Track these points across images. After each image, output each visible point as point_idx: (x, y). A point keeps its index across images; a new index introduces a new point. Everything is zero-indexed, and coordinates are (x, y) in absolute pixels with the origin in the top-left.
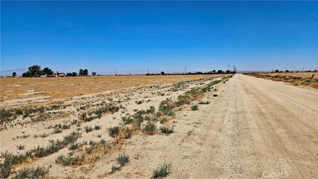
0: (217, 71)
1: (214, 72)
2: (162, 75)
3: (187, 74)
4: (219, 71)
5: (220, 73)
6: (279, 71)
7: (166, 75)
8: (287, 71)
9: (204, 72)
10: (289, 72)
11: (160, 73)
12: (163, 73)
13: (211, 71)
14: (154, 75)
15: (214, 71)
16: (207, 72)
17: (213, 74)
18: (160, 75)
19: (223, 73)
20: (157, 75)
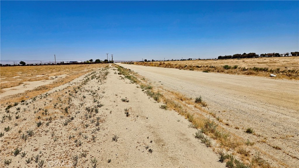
0: (94, 61)
1: (91, 62)
2: (21, 65)
3: (58, 64)
4: (97, 60)
5: (98, 63)
6: (147, 60)
7: (28, 65)
8: (153, 61)
9: (81, 62)
10: (154, 61)
11: (18, 63)
12: (23, 64)
13: (88, 60)
14: (10, 65)
15: (91, 60)
16: (83, 61)
17: (90, 63)
18: (19, 65)
19: (101, 63)
20: (14, 65)
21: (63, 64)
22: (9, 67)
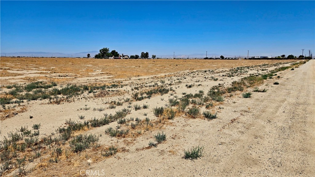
0: (286, 56)
1: (283, 58)
3: (250, 59)
4: (289, 56)
5: (290, 59)
7: (226, 59)
11: (219, 57)
12: (222, 58)
14: (213, 59)
15: (283, 56)
16: (274, 57)
17: (281, 59)
18: (219, 59)
19: (294, 59)
20: (216, 59)
21: (253, 59)
22: (212, 60)
